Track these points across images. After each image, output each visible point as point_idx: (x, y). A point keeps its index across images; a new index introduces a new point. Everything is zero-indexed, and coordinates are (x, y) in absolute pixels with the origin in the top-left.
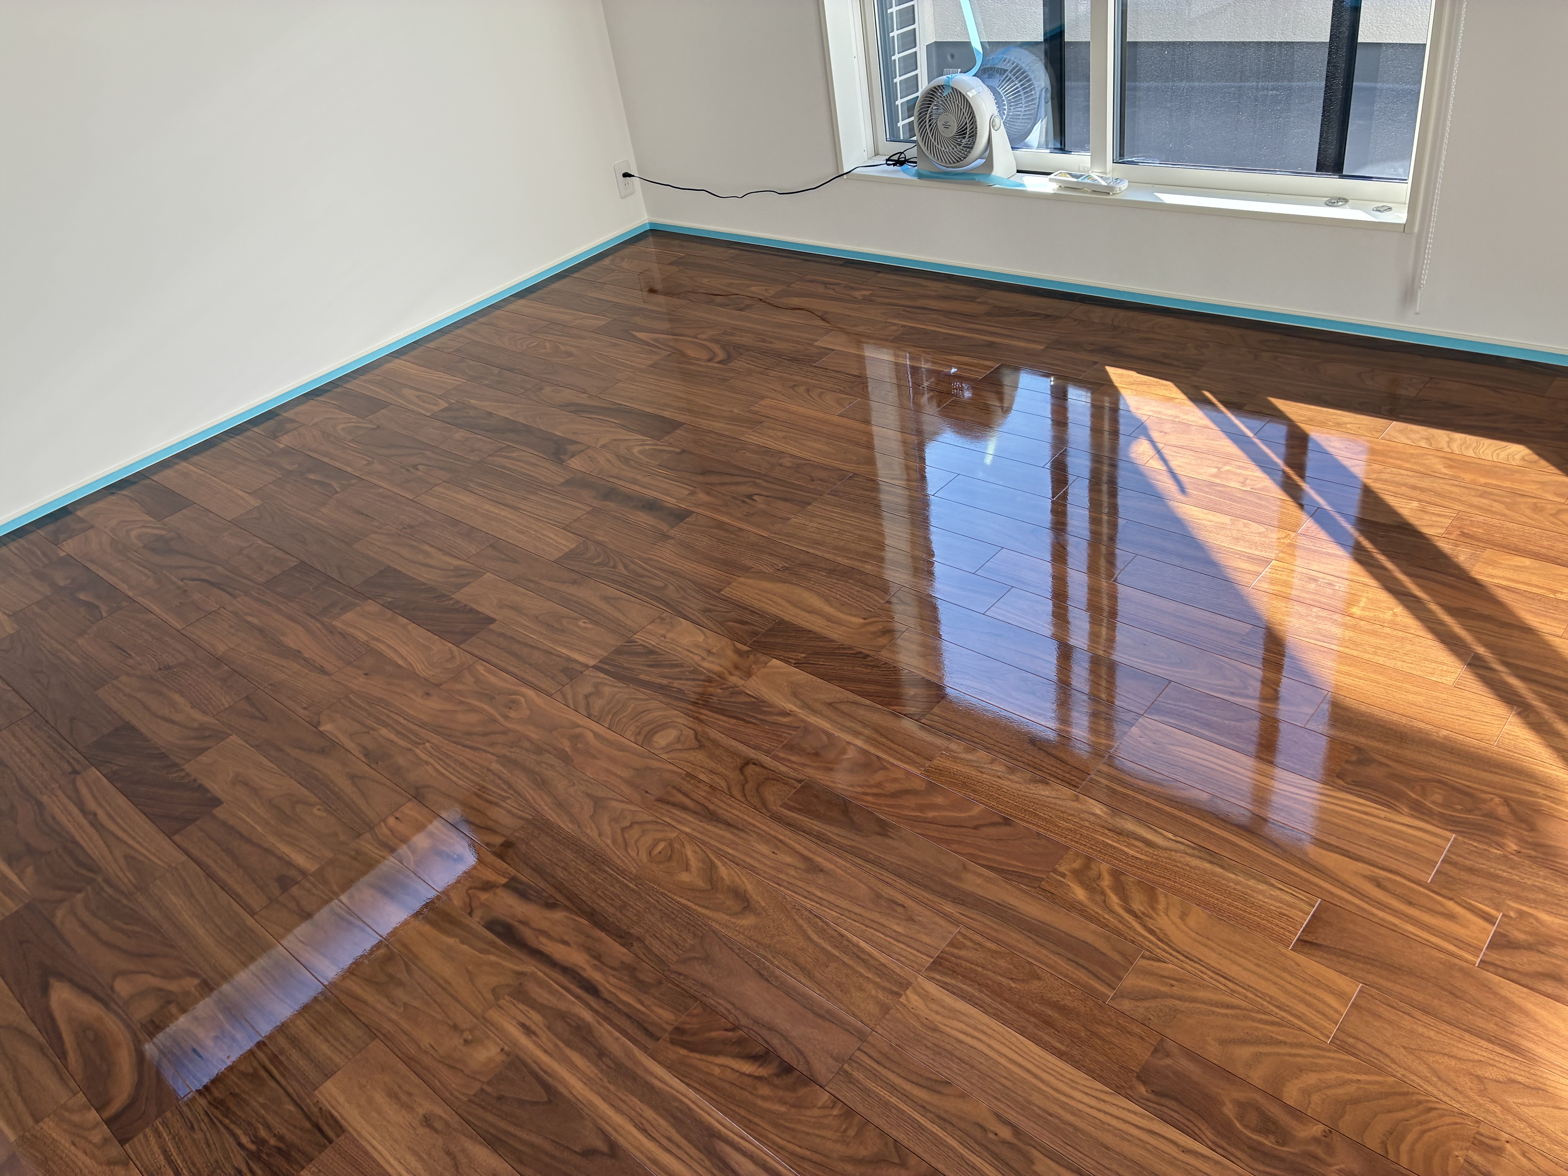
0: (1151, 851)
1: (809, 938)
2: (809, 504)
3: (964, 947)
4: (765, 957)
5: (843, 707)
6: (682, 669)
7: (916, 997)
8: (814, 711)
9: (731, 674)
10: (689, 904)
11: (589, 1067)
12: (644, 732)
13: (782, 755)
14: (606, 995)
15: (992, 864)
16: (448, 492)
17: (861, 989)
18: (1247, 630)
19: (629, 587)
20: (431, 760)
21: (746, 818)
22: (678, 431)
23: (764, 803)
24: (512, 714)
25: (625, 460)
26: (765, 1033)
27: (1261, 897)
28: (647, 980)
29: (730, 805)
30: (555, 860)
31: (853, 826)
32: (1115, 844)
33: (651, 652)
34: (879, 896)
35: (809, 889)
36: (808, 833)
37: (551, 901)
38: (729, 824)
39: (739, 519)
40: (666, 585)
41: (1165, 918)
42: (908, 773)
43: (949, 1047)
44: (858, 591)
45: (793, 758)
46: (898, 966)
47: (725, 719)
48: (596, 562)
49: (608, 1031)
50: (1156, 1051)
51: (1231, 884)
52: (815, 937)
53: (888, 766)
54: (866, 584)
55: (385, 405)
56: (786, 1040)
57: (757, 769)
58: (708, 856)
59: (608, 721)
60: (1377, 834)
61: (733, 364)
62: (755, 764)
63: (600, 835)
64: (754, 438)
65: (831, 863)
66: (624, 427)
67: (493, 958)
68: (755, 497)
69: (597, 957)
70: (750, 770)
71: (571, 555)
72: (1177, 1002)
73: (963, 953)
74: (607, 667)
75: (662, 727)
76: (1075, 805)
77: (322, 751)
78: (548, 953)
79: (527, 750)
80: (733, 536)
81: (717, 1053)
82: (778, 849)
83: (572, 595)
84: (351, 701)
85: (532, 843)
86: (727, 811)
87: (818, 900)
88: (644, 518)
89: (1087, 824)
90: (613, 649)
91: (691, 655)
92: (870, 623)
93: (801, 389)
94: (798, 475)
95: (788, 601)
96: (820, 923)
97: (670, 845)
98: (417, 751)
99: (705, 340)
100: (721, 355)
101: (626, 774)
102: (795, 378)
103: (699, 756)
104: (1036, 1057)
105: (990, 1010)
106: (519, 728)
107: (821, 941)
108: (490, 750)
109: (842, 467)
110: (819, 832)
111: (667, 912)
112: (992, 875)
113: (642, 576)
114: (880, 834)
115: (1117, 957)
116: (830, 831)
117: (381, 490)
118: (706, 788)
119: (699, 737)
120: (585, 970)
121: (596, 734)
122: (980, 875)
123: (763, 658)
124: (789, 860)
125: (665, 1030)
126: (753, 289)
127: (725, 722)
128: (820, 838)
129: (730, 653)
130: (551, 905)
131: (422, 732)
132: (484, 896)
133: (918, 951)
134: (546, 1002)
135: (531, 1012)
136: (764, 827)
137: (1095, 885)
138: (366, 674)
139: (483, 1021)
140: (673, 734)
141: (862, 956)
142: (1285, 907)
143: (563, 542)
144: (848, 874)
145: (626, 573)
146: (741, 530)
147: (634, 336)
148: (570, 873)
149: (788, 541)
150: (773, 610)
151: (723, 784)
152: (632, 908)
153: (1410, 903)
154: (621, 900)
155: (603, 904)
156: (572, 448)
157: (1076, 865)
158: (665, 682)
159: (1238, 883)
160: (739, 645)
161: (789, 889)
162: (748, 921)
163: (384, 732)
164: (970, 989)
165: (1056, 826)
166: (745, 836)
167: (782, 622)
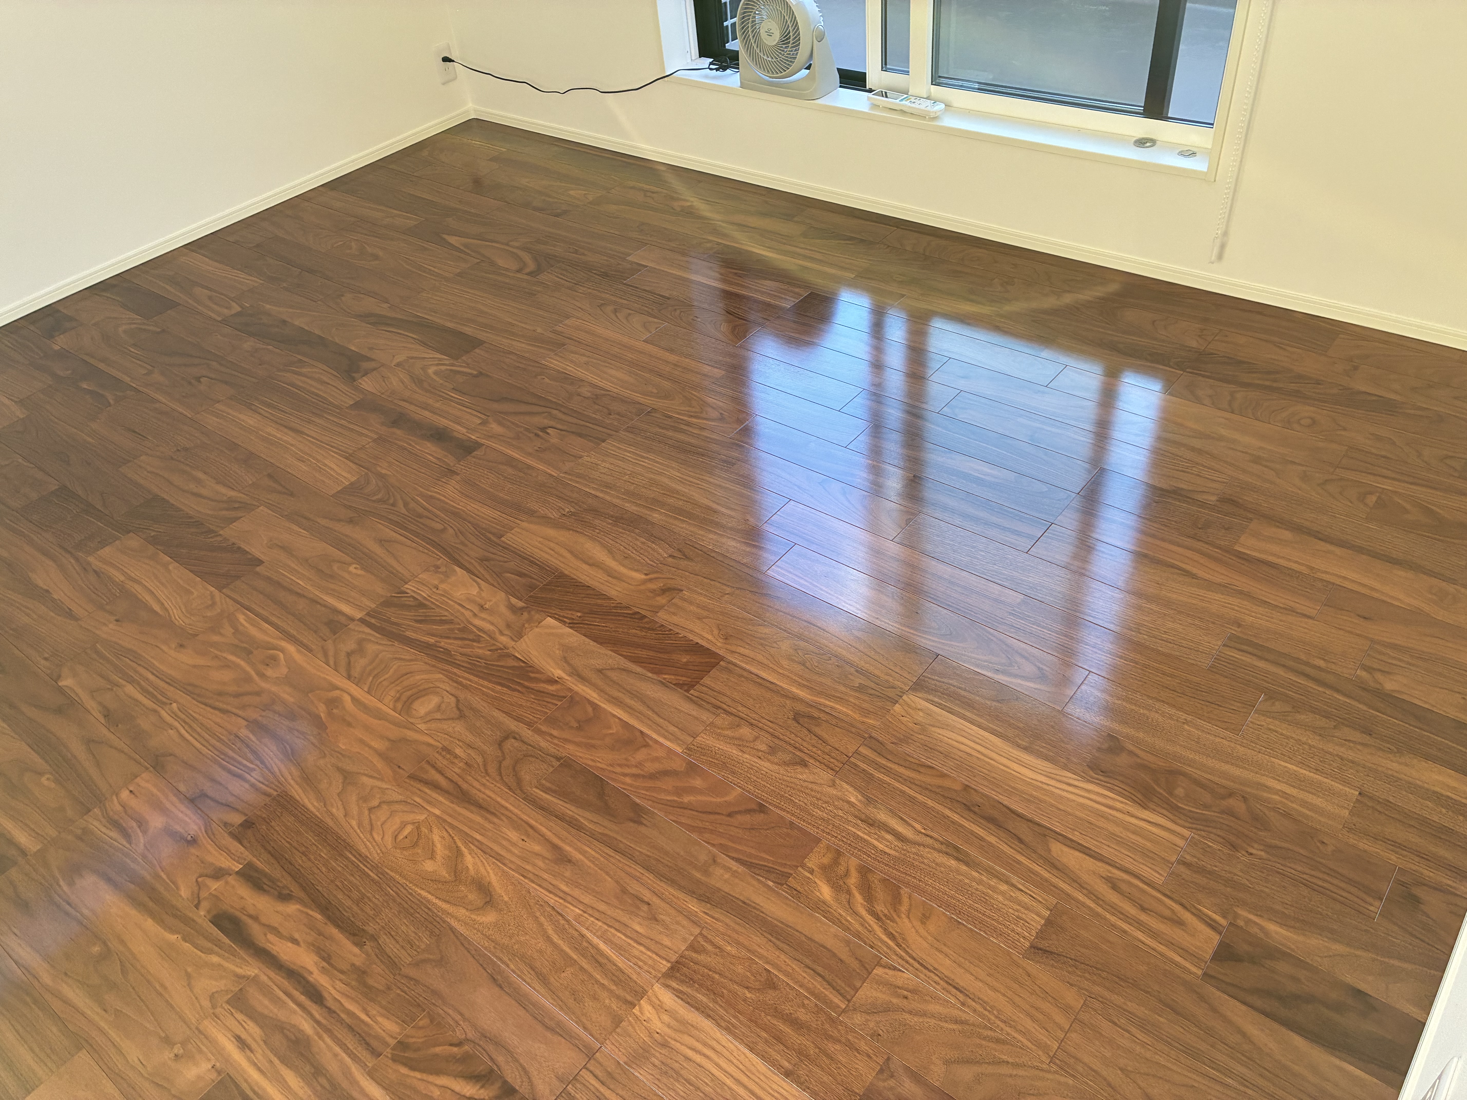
0: (900, 845)
1: (549, 939)
2: (604, 441)
3: (704, 951)
4: (501, 960)
5: (613, 675)
6: (452, 626)
7: (650, 1008)
8: (583, 679)
9: (502, 633)
10: (430, 896)
11: (302, 1088)
12: (404, 698)
13: (543, 728)
14: (330, 1003)
15: (741, 857)
16: (230, 411)
17: (595, 998)
19: (406, 529)
20: (176, 724)
21: (499, 799)
22: (477, 351)
23: (519, 781)
24: (269, 672)
25: (418, 381)
26: (491, 1048)
27: (1000, 898)
28: (376, 985)
29: (484, 785)
30: (295, 844)
31: (607, 811)
32: (866, 837)
33: (422, 605)
34: (624, 891)
35: (554, 882)
36: (561, 817)
37: (287, 892)
38: (481, 807)
39: (530, 454)
40: (445, 529)
41: (906, 920)
42: (670, 750)
43: (676, 1066)
44: (643, 543)
45: (555, 733)
46: (635, 971)
47: (490, 685)
48: (374, 498)
49: (328, 1046)
50: (881, 1071)
51: (974, 884)
52: (555, 938)
53: (651, 743)
54: (652, 535)
55: (172, 305)
56: (512, 1057)
57: (517, 744)
58: (455, 843)
59: (368, 683)
60: (1119, 830)
61: (543, 277)
62: (515, 738)
63: (345, 816)
64: (555, 363)
65: (580, 853)
66: (422, 343)
67: (215, 959)
68: (549, 431)
69: (326, 957)
70: (510, 744)
71: (352, 489)
72: (907, 1016)
73: (701, 958)
74: (373, 621)
75: (424, 692)
76: (833, 791)
77: (59, 711)
78: (275, 953)
79: (280, 715)
80: (521, 474)
81: (438, 1072)
82: (528, 836)
83: (347, 536)
84: (97, 652)
85: (273, 824)
86: (480, 791)
87: (561, 895)
88: (430, 450)
89: (840, 813)
90: (382, 600)
91: (463, 610)
92: (651, 580)
93: (609, 309)
94: (597, 407)
95: (572, 553)
96: (562, 922)
97: (418, 828)
98: (163, 713)
99: (517, 248)
100: (531, 266)
101: (381, 745)
102: (603, 295)
103: (458, 728)
104: (762, 1077)
105: (723, 1024)
106: (274, 689)
107: (560, 942)
108: (240, 713)
109: (642, 400)
110: (572, 817)
111: (406, 906)
112: (741, 869)
113: (420, 516)
114: (632, 820)
115: (855, 965)
116: (584, 817)
117: (157, 405)
118: (461, 765)
119: (461, 706)
120: (311, 973)
121: (354, 699)
122: (728, 869)
123: (537, 616)
124: (537, 848)
125: (387, 1044)
126: (572, 192)
127: (488, 688)
128: (573, 824)
129: (503, 609)
130: (284, 897)
131: (170, 691)
132: (214, 886)
133: (657, 954)
134: (266, 1012)
135: (249, 1022)
136: (516, 811)
137: (841, 883)
138: (117, 621)
139: (196, 1032)
140: (435, 700)
141: (601, 959)
142: (1023, 910)
143: (345, 474)
144: (596, 865)
145: (406, 513)
146: (530, 467)
147: (444, 239)
148: (309, 859)
149: (577, 482)
150: (554, 561)
151: (480, 760)
152: (370, 900)
153: (1143, 909)
154: (359, 891)
155: (340, 896)
156: (365, 365)
157: (826, 861)
158: (432, 640)
159: (980, 882)
160: (514, 601)
161: (533, 882)
162: (490, 918)
163: (130, 689)
164: (705, 1000)
165: (810, 814)
166: (495, 820)
167: (562, 575)
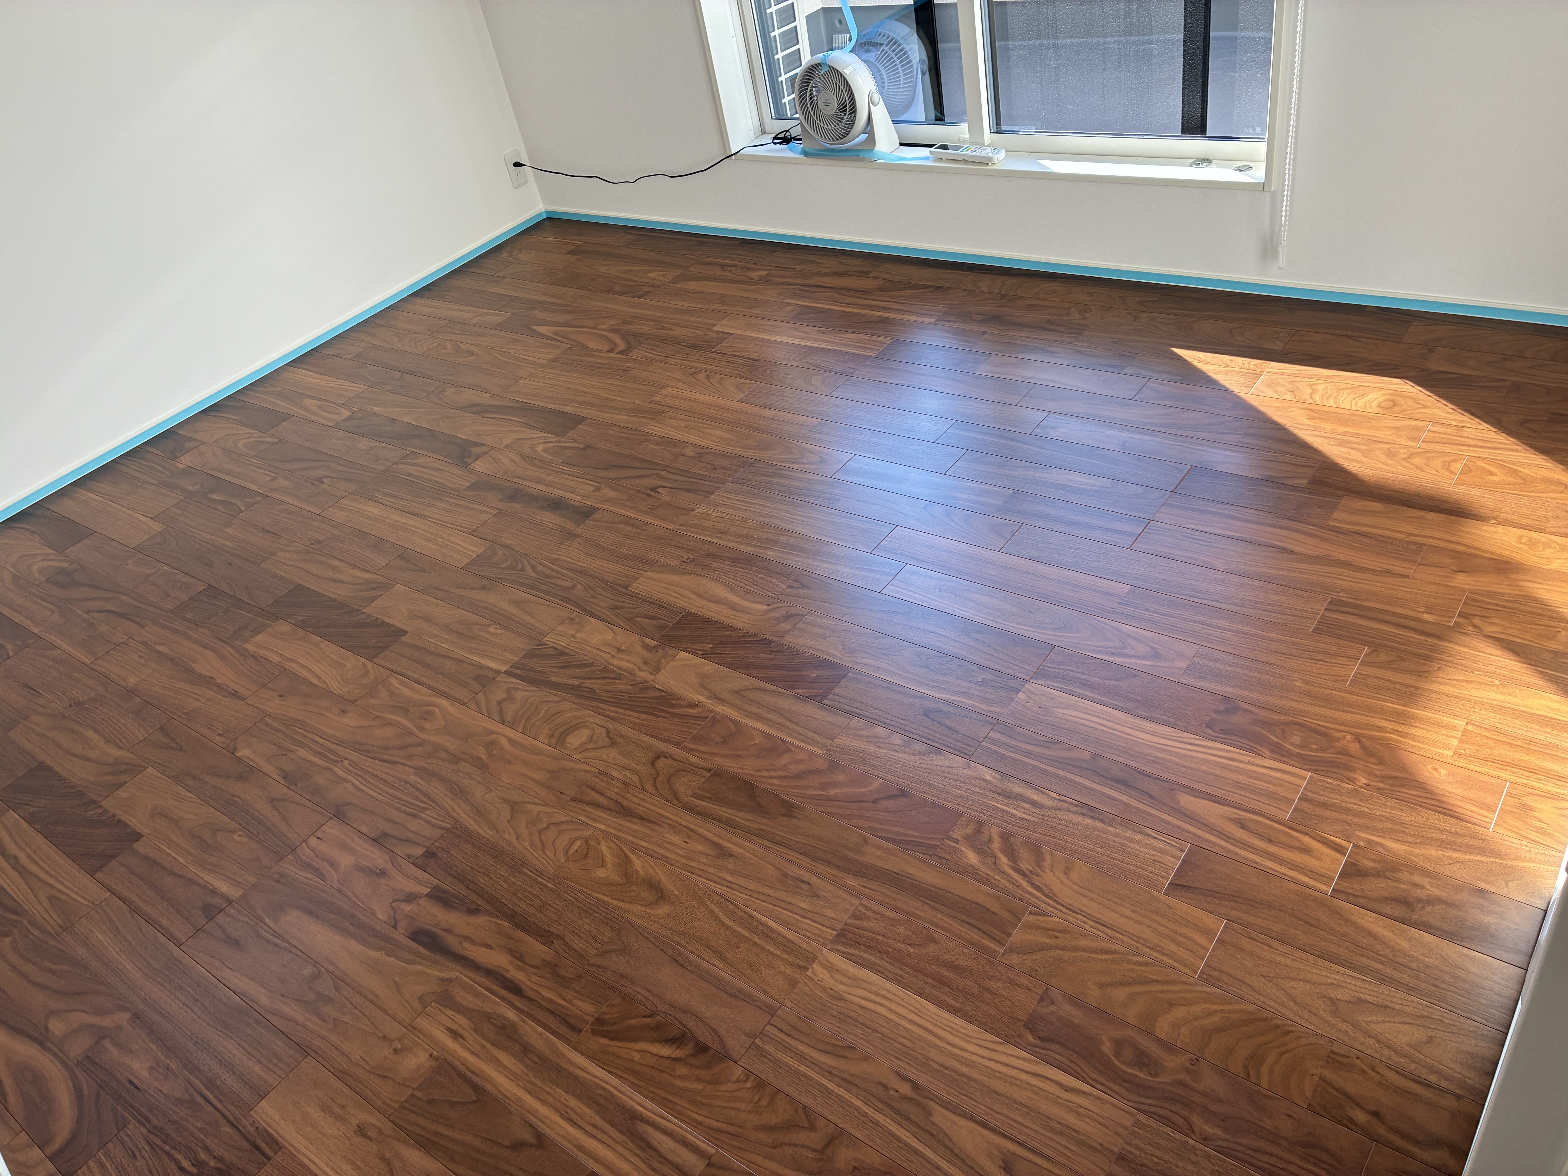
0: (1037, 811)
1: (721, 923)
2: (712, 493)
3: (866, 918)
4: (679, 944)
5: (749, 694)
6: (593, 669)
7: (822, 970)
8: (722, 701)
9: (640, 669)
10: (606, 898)
11: (515, 1064)
12: (557, 734)
13: (691, 746)
14: (530, 994)
15: (889, 836)
16: (355, 504)
17: (770, 966)
18: (1127, 591)
19: (538, 590)
20: (350, 777)
21: (658, 810)
22: (581, 426)
23: (675, 794)
24: (427, 725)
25: (529, 459)
26: (680, 1016)
27: (1137, 847)
28: (568, 975)
29: (643, 800)
30: (476, 867)
31: (760, 809)
32: (1004, 807)
33: (562, 653)
34: (785, 875)
35: (721, 875)
36: (718, 820)
37: (474, 907)
38: (642, 818)
39: (644, 512)
40: (574, 585)
41: (1051, 874)
42: (811, 753)
43: (853, 1014)
44: (762, 578)
45: (702, 749)
46: (805, 942)
47: (636, 714)
48: (503, 566)
49: (532, 1027)
50: (1041, 999)
51: (1110, 837)
52: (727, 921)
53: (793, 748)
54: (769, 571)
55: (287, 417)
56: (702, 1021)
57: (668, 762)
58: (623, 851)
59: (522, 725)
60: (1242, 779)
61: (634, 354)
62: (665, 757)
63: (518, 838)
64: (656, 429)
65: (740, 847)
66: (528, 425)
67: (418, 968)
68: (660, 490)
69: (519, 957)
70: (661, 763)
71: (479, 560)
72: (1061, 952)
73: (865, 923)
74: (518, 672)
75: (574, 727)
76: (968, 773)
77: (240, 777)
78: (472, 958)
79: (443, 761)
80: (639, 531)
81: (635, 1040)
82: (690, 838)
83: (482, 602)
84: (267, 725)
85: (453, 852)
86: (640, 805)
87: (728, 884)
88: (550, 518)
89: (978, 790)
90: (524, 653)
91: (601, 654)
92: (774, 609)
93: (701, 376)
94: (702, 464)
95: (694, 593)
96: (731, 907)
97: (586, 842)
98: (336, 769)
99: (605, 330)
100: (622, 346)
101: (541, 776)
102: (695, 364)
103: (612, 754)
104: (933, 1016)
105: (891, 976)
106: (435, 739)
107: (732, 924)
108: (407, 762)
109: (744, 454)
110: (728, 818)
111: (585, 908)
112: (891, 846)
113: (550, 577)
114: (784, 815)
115: (1007, 915)
116: (739, 817)
117: (287, 506)
118: (619, 785)
119: (611, 735)
120: (508, 971)
121: (510, 740)
122: (880, 847)
123: (671, 652)
124: (700, 848)
125: (587, 1022)
126: (651, 275)
127: (635, 717)
128: (730, 824)
129: (639, 649)
130: (474, 911)
131: (340, 750)
132: (407, 908)
133: (823, 925)
134: (471, 1006)
135: (458, 1016)
136: (674, 818)
137: (986, 848)
138: (281, 696)
139: (411, 1029)
140: (585, 733)
141: (771, 934)
142: (1159, 854)
143: (471, 548)
144: (757, 856)
145: (536, 576)
146: (646, 524)
147: (535, 330)
148: (490, 878)
149: (693, 532)
150: (680, 603)
151: (635, 779)
152: (552, 907)
153: (1270, 841)
154: (540, 900)
155: (523, 906)
156: (477, 450)
157: (968, 831)
158: (576, 682)
159: (1117, 835)
160: (647, 640)
161: (701, 876)
162: (663, 910)
163: (302, 752)
164: (872, 958)
165: (949, 794)
166: (657, 828)
167: (689, 614)
